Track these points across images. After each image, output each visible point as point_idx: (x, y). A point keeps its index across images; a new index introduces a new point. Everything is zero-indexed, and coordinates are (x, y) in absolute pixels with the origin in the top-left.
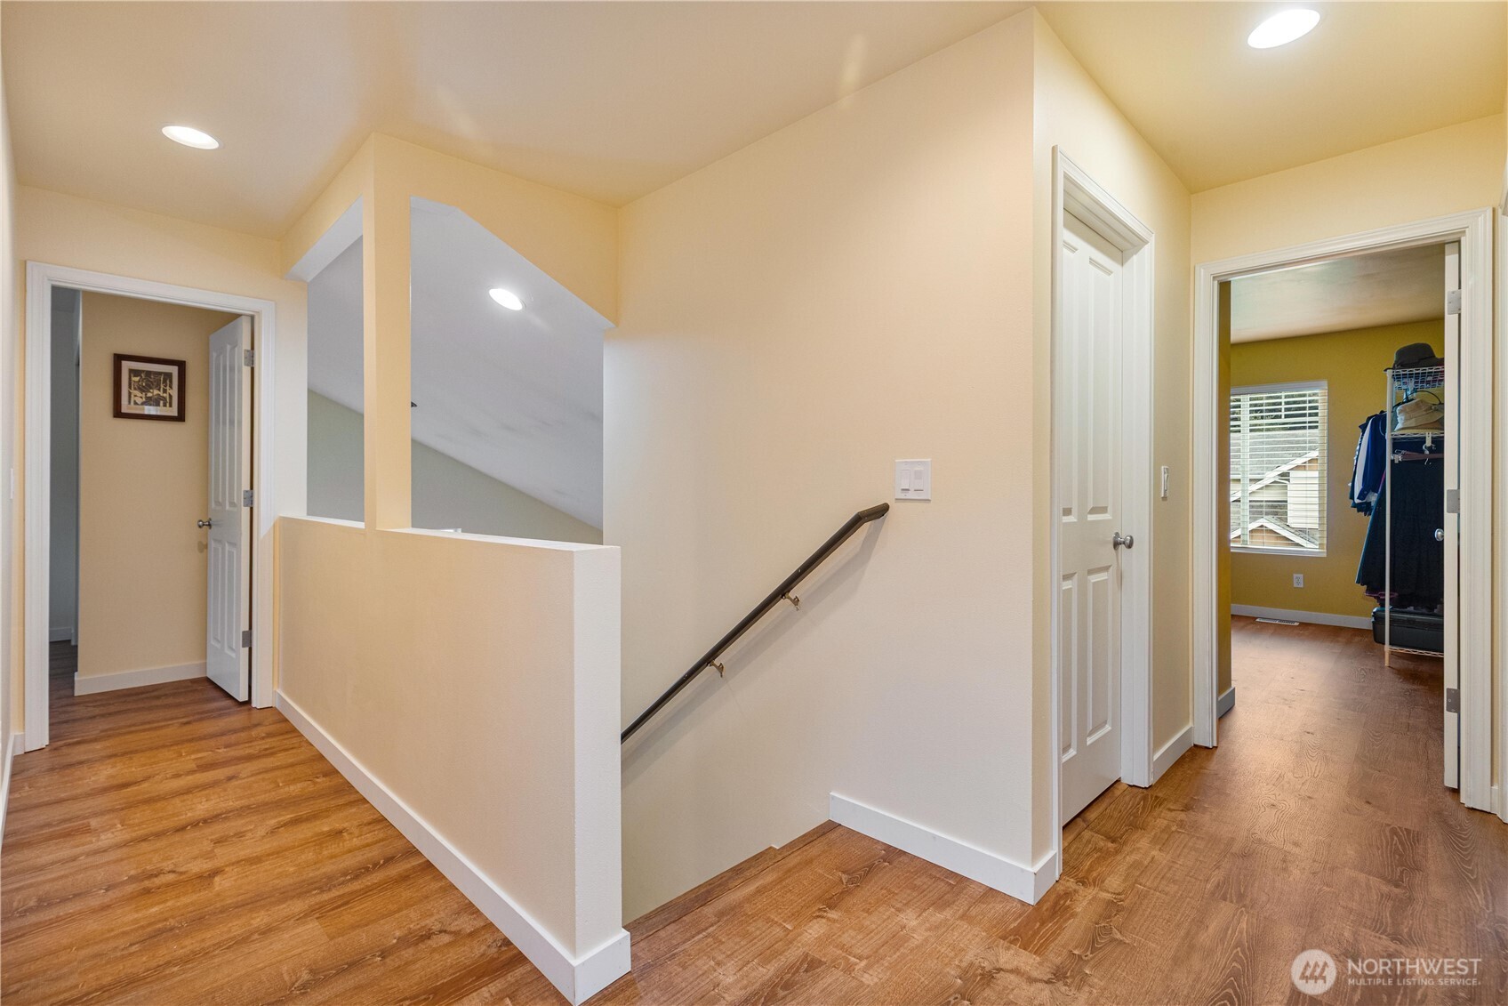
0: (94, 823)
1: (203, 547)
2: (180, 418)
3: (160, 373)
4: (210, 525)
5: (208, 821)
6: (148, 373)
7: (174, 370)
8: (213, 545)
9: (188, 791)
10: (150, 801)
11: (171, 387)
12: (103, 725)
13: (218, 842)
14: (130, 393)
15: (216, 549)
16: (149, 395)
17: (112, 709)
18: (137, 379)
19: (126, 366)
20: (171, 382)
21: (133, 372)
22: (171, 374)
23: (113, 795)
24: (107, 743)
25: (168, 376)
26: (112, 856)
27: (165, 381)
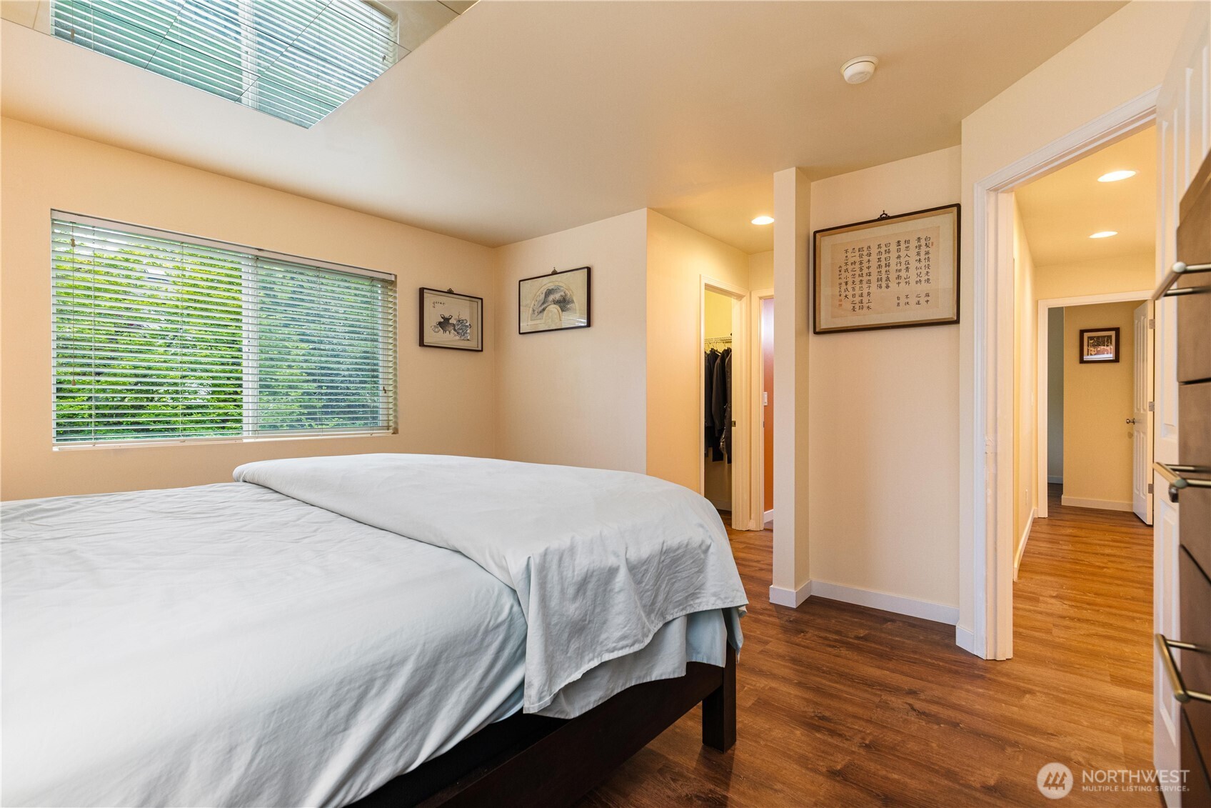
0: (1061, 542)
1: (1131, 435)
2: (1117, 360)
3: (1104, 337)
4: (1134, 422)
5: (1108, 555)
6: (1098, 337)
7: (1113, 333)
8: (1135, 434)
9: (1104, 545)
10: (1086, 543)
11: (1111, 343)
12: (1072, 517)
13: (1109, 561)
14: (1088, 350)
15: (1137, 436)
16: (1099, 349)
17: (1078, 513)
18: (1092, 341)
19: (1086, 335)
20: (1111, 340)
21: (1090, 338)
22: (1111, 336)
23: (1071, 538)
24: (1072, 523)
25: (1110, 337)
26: (1065, 552)
27: (1107, 340)
